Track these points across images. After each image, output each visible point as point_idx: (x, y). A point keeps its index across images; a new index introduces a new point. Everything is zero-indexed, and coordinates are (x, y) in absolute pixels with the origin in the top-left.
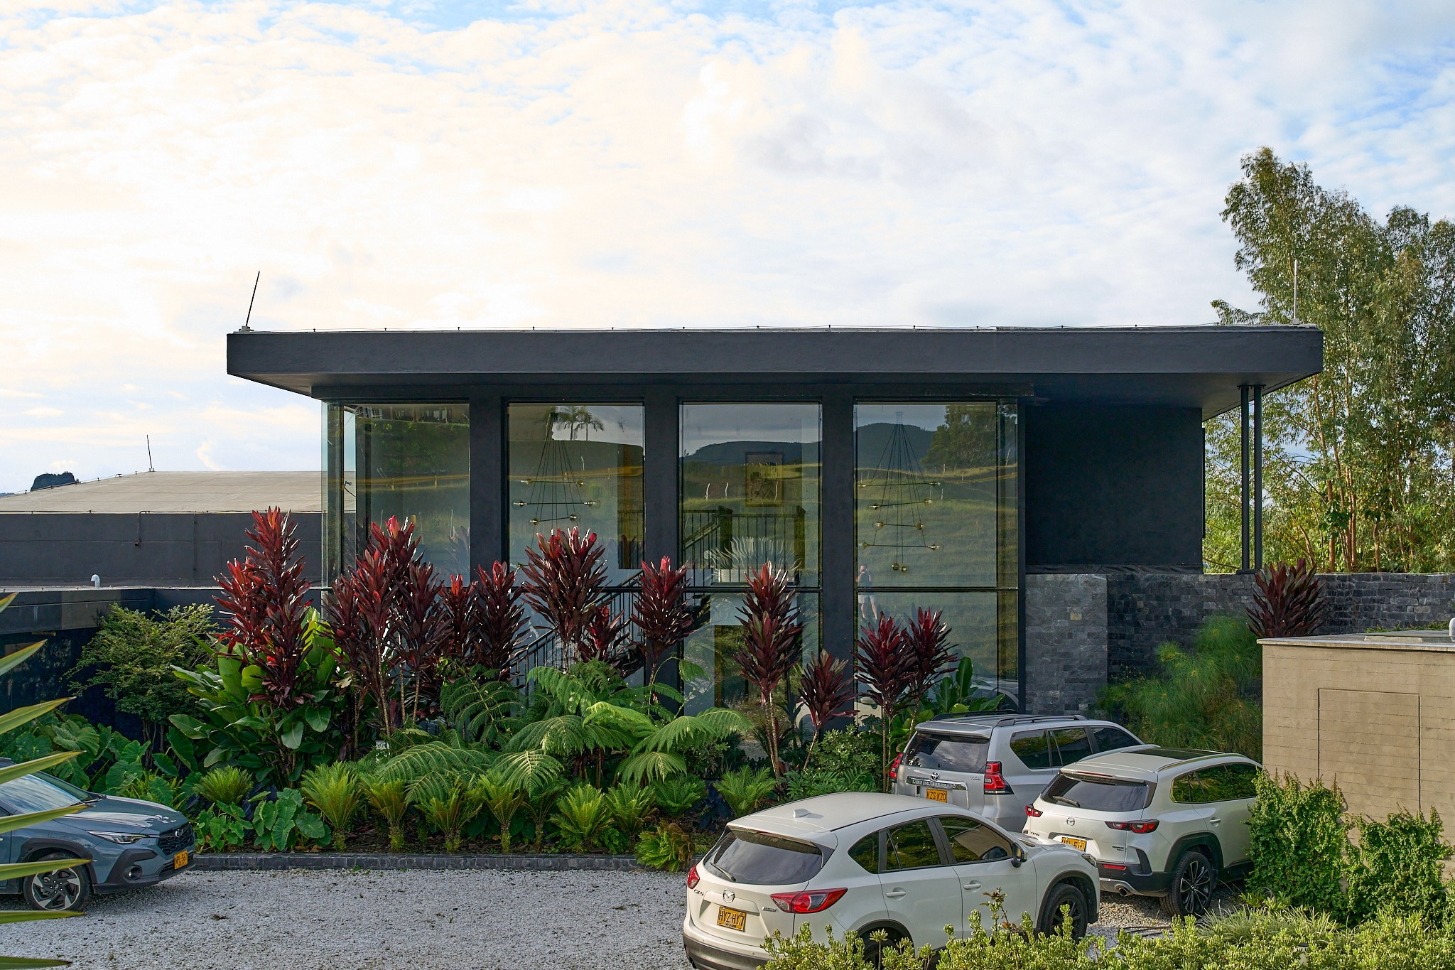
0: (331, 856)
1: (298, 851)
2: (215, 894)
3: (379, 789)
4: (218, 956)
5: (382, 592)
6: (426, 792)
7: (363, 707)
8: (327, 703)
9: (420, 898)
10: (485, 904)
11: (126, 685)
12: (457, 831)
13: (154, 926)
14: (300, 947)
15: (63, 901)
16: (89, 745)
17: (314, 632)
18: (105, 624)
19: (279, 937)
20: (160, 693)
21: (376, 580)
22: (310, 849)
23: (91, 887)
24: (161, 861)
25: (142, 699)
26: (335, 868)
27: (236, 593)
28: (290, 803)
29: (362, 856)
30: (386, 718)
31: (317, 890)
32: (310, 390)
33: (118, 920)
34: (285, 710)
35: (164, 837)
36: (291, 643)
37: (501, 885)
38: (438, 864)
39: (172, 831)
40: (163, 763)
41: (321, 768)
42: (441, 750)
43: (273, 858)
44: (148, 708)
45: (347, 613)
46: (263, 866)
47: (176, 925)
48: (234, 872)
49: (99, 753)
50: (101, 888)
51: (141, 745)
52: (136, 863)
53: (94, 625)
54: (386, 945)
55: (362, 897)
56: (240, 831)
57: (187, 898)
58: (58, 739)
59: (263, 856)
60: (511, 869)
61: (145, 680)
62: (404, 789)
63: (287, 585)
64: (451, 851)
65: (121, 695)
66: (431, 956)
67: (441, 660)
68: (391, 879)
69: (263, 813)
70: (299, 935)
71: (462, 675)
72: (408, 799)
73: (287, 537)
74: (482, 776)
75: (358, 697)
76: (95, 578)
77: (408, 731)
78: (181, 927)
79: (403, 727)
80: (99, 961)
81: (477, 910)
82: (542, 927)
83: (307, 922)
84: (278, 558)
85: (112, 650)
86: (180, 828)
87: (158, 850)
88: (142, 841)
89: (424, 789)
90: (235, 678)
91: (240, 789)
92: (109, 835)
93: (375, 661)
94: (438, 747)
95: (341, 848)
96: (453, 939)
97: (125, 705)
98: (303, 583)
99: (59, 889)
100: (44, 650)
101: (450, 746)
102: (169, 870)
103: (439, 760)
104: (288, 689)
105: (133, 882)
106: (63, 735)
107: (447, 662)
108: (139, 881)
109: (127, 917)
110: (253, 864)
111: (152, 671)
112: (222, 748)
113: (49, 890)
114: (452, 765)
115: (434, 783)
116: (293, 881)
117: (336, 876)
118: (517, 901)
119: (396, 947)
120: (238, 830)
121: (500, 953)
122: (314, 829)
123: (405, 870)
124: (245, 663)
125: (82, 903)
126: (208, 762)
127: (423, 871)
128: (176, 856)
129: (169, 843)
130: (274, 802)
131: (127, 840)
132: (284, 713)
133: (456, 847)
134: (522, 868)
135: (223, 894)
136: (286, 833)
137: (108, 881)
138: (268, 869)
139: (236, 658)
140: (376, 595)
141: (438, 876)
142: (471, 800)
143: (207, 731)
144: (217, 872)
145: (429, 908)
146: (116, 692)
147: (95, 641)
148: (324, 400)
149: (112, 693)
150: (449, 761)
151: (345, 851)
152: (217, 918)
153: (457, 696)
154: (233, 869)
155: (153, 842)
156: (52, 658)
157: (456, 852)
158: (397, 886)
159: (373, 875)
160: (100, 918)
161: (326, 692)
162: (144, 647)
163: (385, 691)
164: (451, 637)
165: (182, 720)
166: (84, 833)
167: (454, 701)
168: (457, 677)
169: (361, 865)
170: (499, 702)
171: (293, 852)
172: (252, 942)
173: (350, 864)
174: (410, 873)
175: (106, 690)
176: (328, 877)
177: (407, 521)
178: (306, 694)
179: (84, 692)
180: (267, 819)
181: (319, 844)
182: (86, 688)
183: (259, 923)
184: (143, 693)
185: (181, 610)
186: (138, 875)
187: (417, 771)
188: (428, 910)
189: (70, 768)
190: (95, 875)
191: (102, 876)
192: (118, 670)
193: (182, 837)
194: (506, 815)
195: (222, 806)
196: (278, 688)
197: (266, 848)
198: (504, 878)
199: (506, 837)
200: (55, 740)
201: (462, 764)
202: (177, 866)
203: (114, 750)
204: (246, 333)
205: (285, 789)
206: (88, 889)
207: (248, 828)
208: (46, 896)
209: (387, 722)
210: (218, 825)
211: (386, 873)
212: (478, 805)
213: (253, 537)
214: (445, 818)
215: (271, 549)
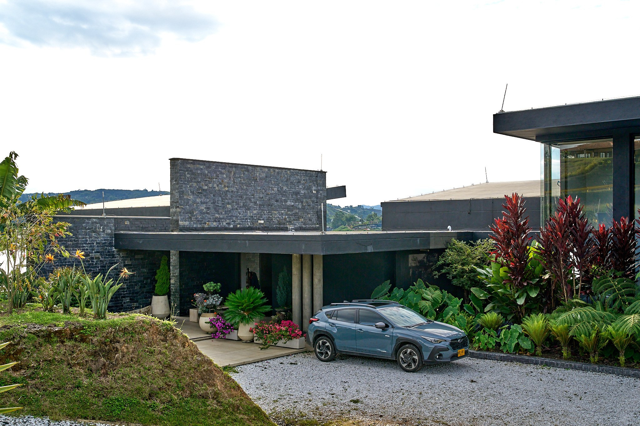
0: (533, 358)
1: (519, 354)
2: (476, 370)
3: (557, 328)
4: (464, 400)
5: (563, 232)
6: (579, 331)
7: (555, 288)
8: (537, 285)
9: (570, 384)
10: (602, 392)
11: (455, 273)
12: (597, 353)
13: (444, 381)
14: (502, 401)
15: (411, 365)
16: (438, 299)
17: (532, 251)
18: (449, 246)
19: (495, 394)
20: (469, 278)
21: (560, 227)
22: (526, 354)
23: (422, 361)
24: (451, 352)
25: (462, 280)
26: (534, 364)
27: (498, 233)
28: (516, 331)
29: (547, 360)
30: (565, 294)
31: (522, 374)
32: (535, 138)
33: (431, 376)
34: (519, 288)
35: (452, 341)
36: (522, 257)
37: (615, 383)
38: (585, 368)
39: (457, 339)
40: (468, 308)
41: (533, 316)
42: (590, 312)
43: (507, 356)
44: (464, 284)
45: (546, 242)
46: (502, 359)
47: (454, 382)
48: (490, 361)
49: (442, 302)
50: (425, 361)
51: (459, 300)
52: (440, 352)
53: (444, 247)
54: (543, 406)
55: (541, 380)
56: (494, 342)
57: (464, 370)
58: (424, 295)
59: (502, 355)
60: (623, 375)
61: (463, 272)
62: (568, 329)
63: (521, 229)
64: (593, 362)
65: (453, 278)
66: (563, 416)
67: (593, 266)
68: (559, 373)
69: (504, 335)
70: (504, 395)
71: (604, 274)
72: (570, 334)
73: (521, 207)
74: (609, 326)
75: (553, 283)
76: (449, 227)
77: (575, 300)
78: (455, 384)
79: (573, 299)
80: (415, 394)
81: (597, 395)
82: (629, 410)
83: (510, 389)
84: (517, 216)
85: (450, 258)
86: (461, 339)
87: (450, 347)
88: (443, 343)
89: (579, 330)
90: (497, 272)
91: (497, 322)
92: (429, 339)
93: (560, 266)
94: (589, 310)
95: (540, 355)
96: (578, 409)
97: (455, 282)
98: (528, 228)
99: (410, 360)
100: (425, 257)
101: (596, 310)
102: (455, 357)
103: (588, 316)
104: (520, 278)
105: (438, 360)
106: (427, 294)
107: (596, 268)
108: (441, 360)
109: (436, 376)
110: (498, 358)
111: (466, 268)
112: (493, 304)
113: (406, 359)
114: (595, 319)
115: (584, 328)
116: (514, 368)
117: (534, 368)
118: (620, 393)
119: (548, 408)
120: (492, 342)
121: (600, 420)
122: (526, 344)
123: (568, 369)
124: (502, 266)
125: (418, 367)
126: (486, 309)
127: (577, 371)
128: (458, 351)
129: (455, 344)
130: (509, 330)
131: (436, 341)
132: (519, 289)
133: (596, 361)
134: (630, 376)
135: (480, 371)
136: (513, 345)
137: (428, 359)
138: (504, 361)
139: (498, 263)
140: (559, 234)
141: (582, 374)
142: (603, 338)
143: (487, 296)
144: (482, 360)
145: (572, 390)
146: (451, 276)
147: (444, 254)
148: (542, 142)
149: (450, 277)
150: (594, 317)
151: (542, 356)
152: (472, 381)
153: (601, 285)
154: (489, 359)
155: (448, 343)
156: (429, 261)
157: (596, 363)
158: (561, 377)
159: (552, 370)
160: (425, 375)
161: (538, 279)
162: (464, 257)
163: (565, 281)
164: (598, 255)
165: (476, 290)
166: (419, 337)
167: (599, 287)
168: (601, 275)
169: (547, 364)
170: (623, 289)
171: (517, 354)
172: (482, 395)
173: (542, 363)
174: (570, 371)
175: (447, 275)
176: (530, 368)
177: (577, 197)
178: (528, 281)
179: (439, 276)
180: (505, 338)
181: (529, 352)
182: (440, 274)
183: (489, 387)
184: (463, 277)
185: (482, 241)
186: (441, 357)
187: (576, 320)
188: (571, 391)
189: (427, 308)
190: (423, 355)
191: (426, 356)
192: (452, 267)
193: (462, 342)
194: (622, 347)
195: (487, 330)
196: (515, 277)
197: (505, 351)
198: (618, 380)
199: (622, 359)
200: (423, 295)
201: (600, 319)
202: (459, 355)
203: (448, 302)
204: (501, 113)
205: (515, 324)
206: (421, 361)
207: (497, 341)
208: (405, 362)
209: (566, 295)
210: (484, 338)
211: (558, 369)
212: (606, 340)
213: (506, 207)
214: (589, 345)
215: (513, 213)
